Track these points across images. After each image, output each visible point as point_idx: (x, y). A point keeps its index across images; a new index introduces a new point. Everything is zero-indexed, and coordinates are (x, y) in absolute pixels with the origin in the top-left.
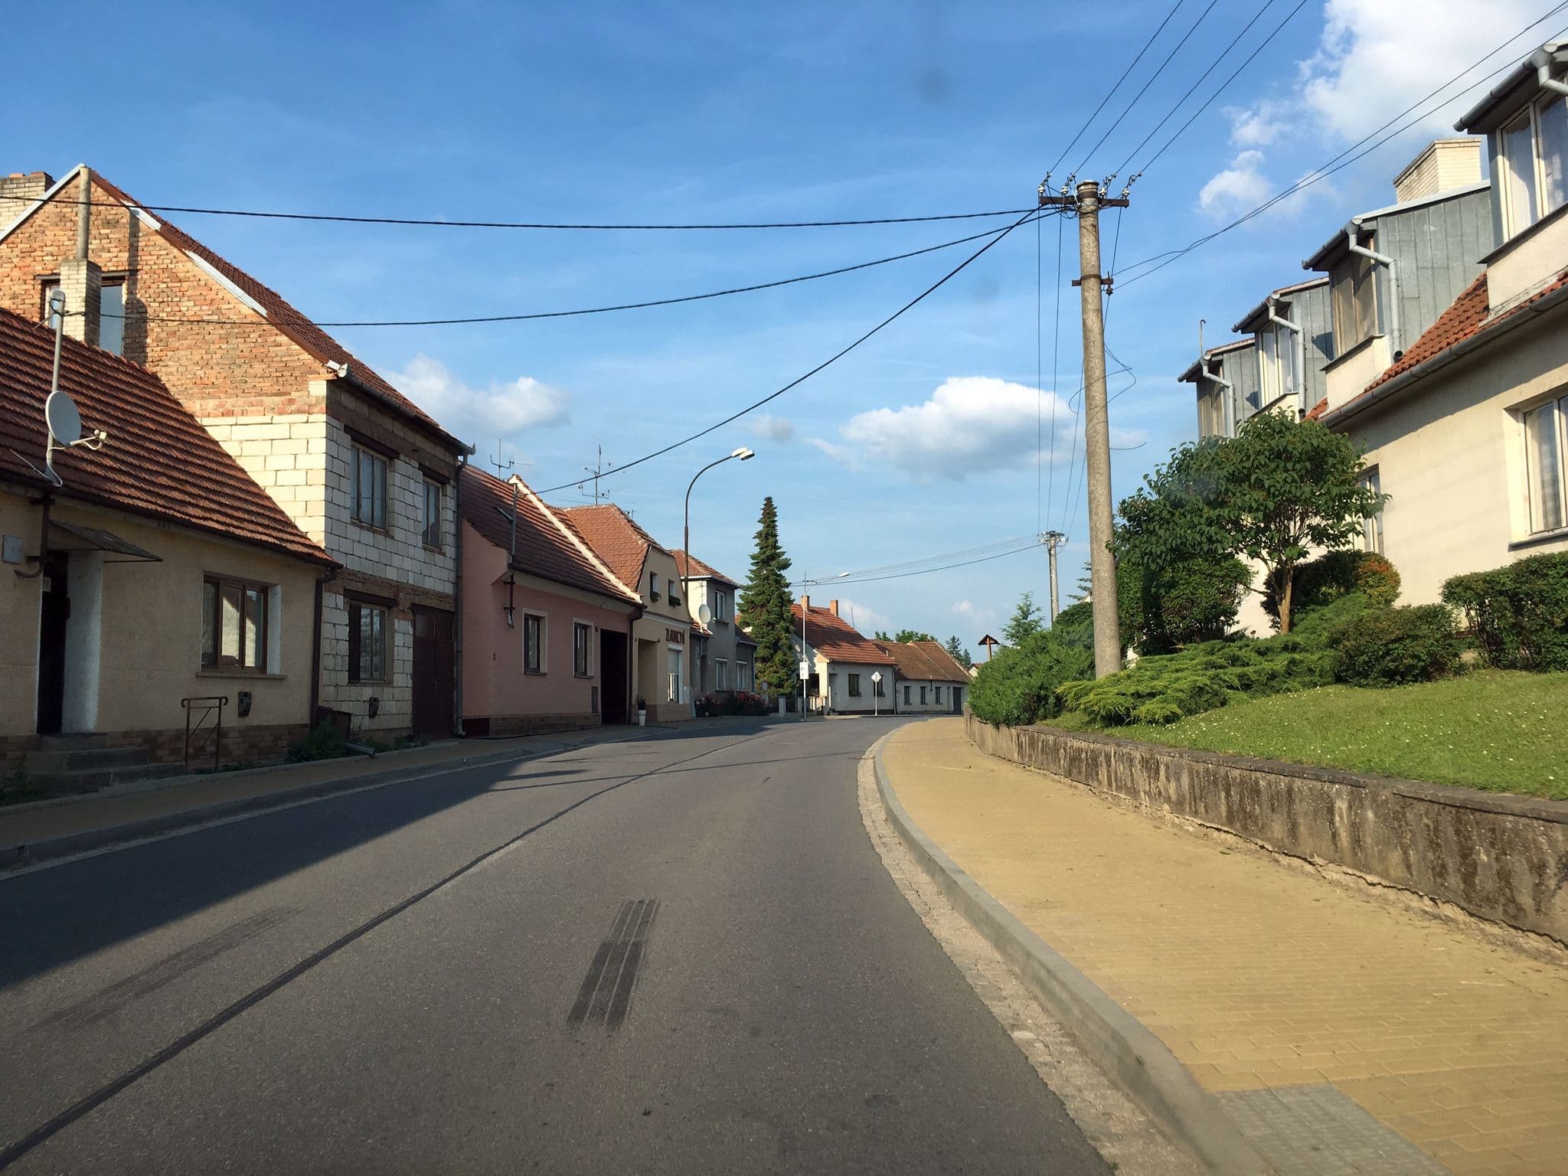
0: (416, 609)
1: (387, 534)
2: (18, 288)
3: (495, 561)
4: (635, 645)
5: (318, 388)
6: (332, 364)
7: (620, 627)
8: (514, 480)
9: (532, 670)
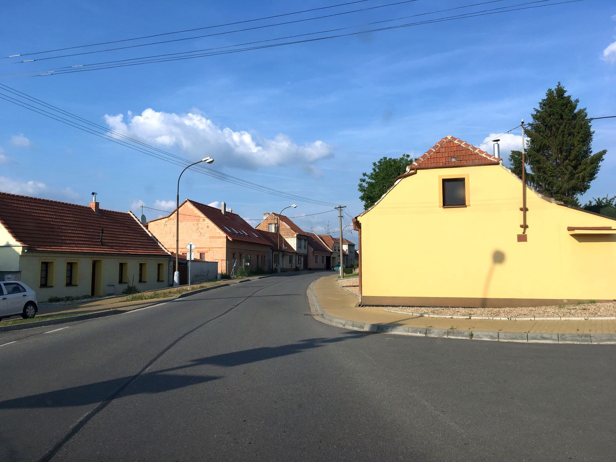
0: (303, 256)
1: (301, 248)
2: (266, 225)
3: (312, 250)
4: (332, 258)
5: (296, 235)
6: (297, 233)
7: (329, 255)
8: (314, 233)
9: (316, 262)
